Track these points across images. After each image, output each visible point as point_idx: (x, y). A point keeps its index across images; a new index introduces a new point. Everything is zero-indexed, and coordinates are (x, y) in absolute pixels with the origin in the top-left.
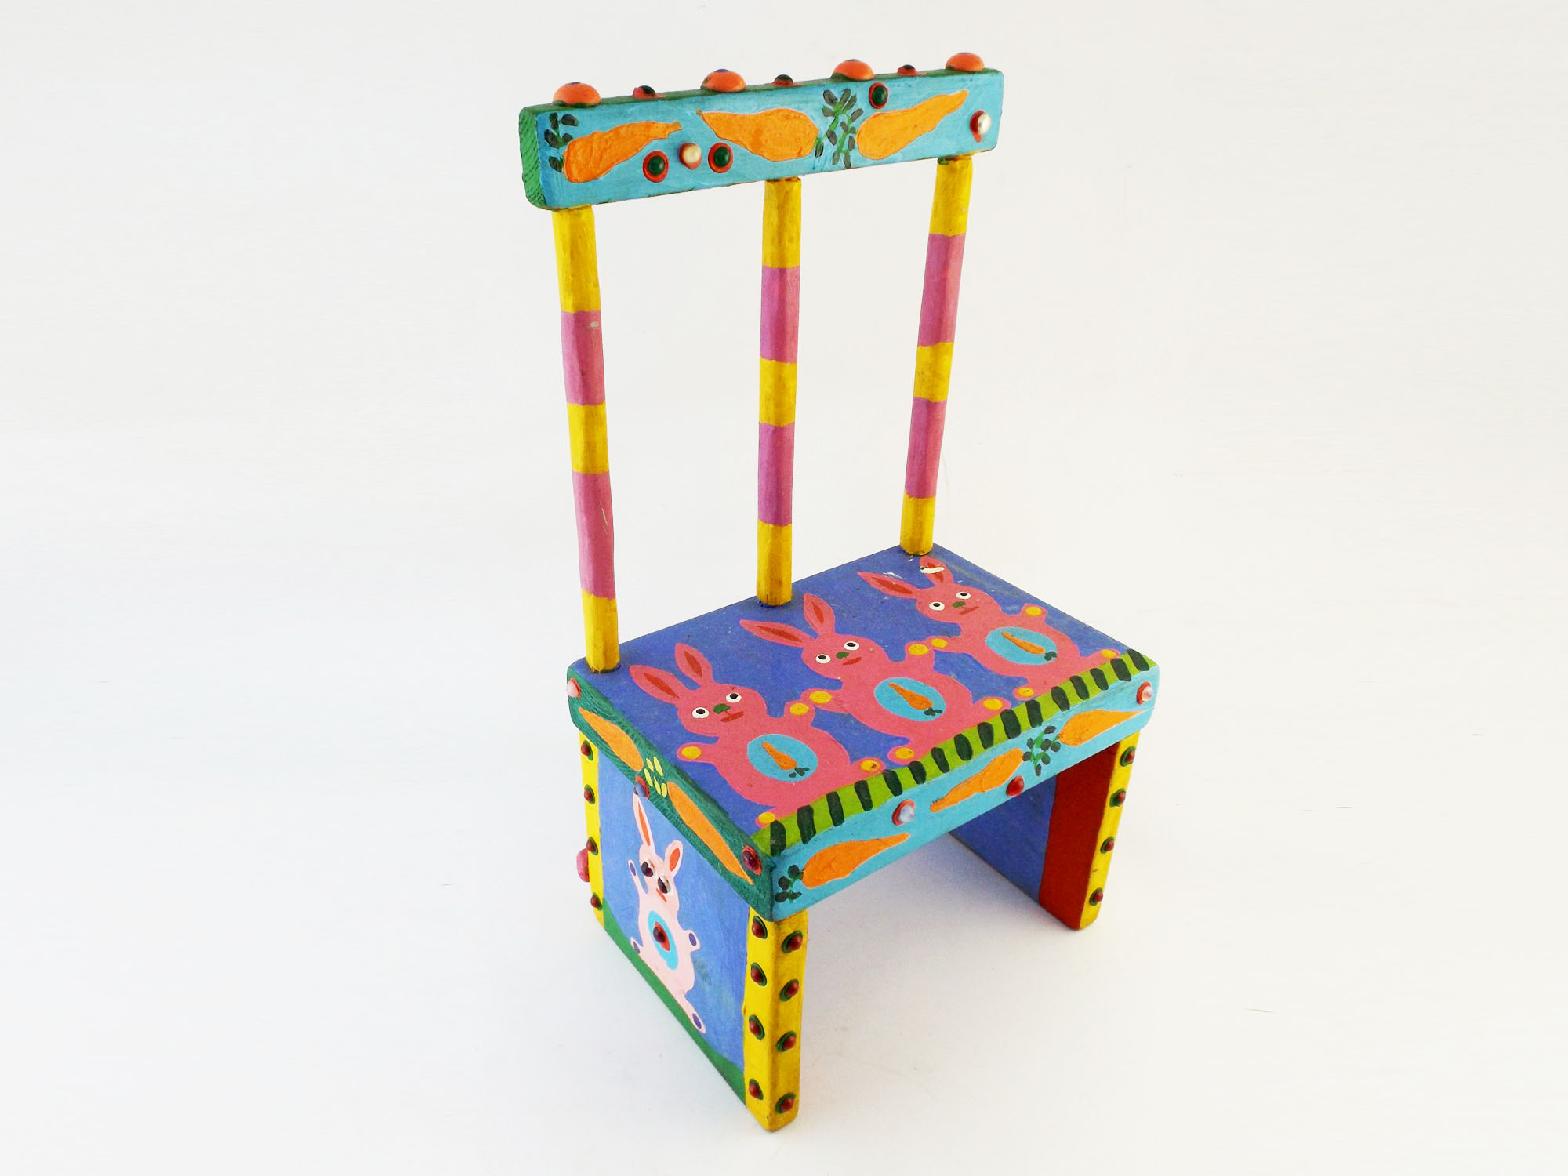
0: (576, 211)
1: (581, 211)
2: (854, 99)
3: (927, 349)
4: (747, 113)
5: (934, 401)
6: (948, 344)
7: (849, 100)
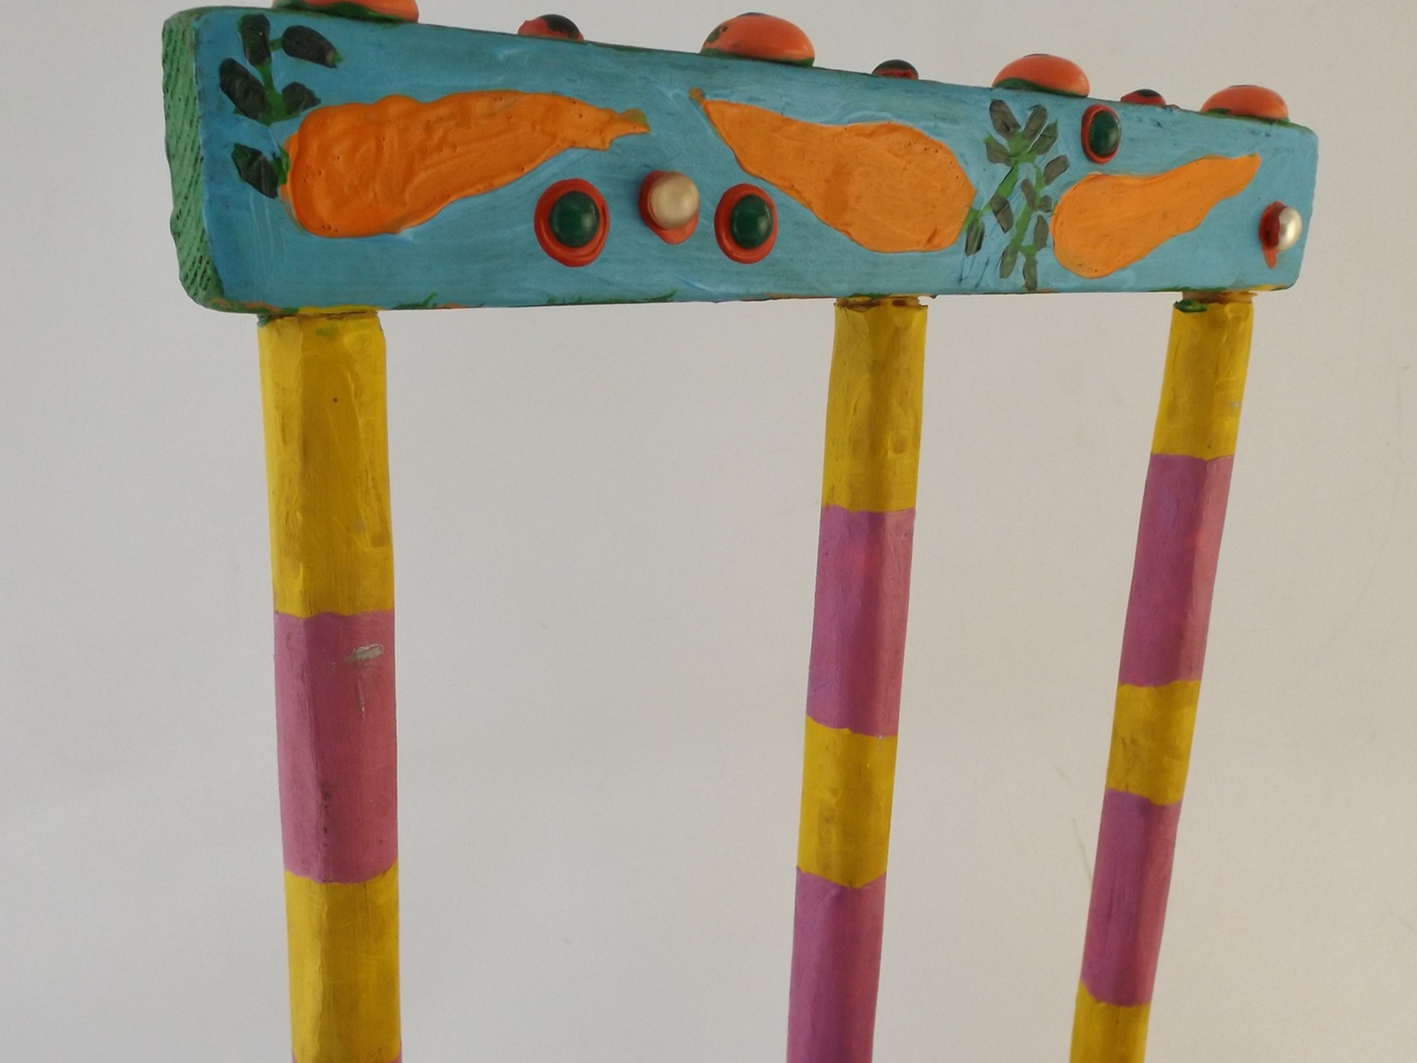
0: (323, 324)
1: (339, 324)
2: (1051, 134)
3: (1143, 695)
4: (816, 121)
5: (1160, 802)
6: (1191, 684)
7: (1043, 135)
